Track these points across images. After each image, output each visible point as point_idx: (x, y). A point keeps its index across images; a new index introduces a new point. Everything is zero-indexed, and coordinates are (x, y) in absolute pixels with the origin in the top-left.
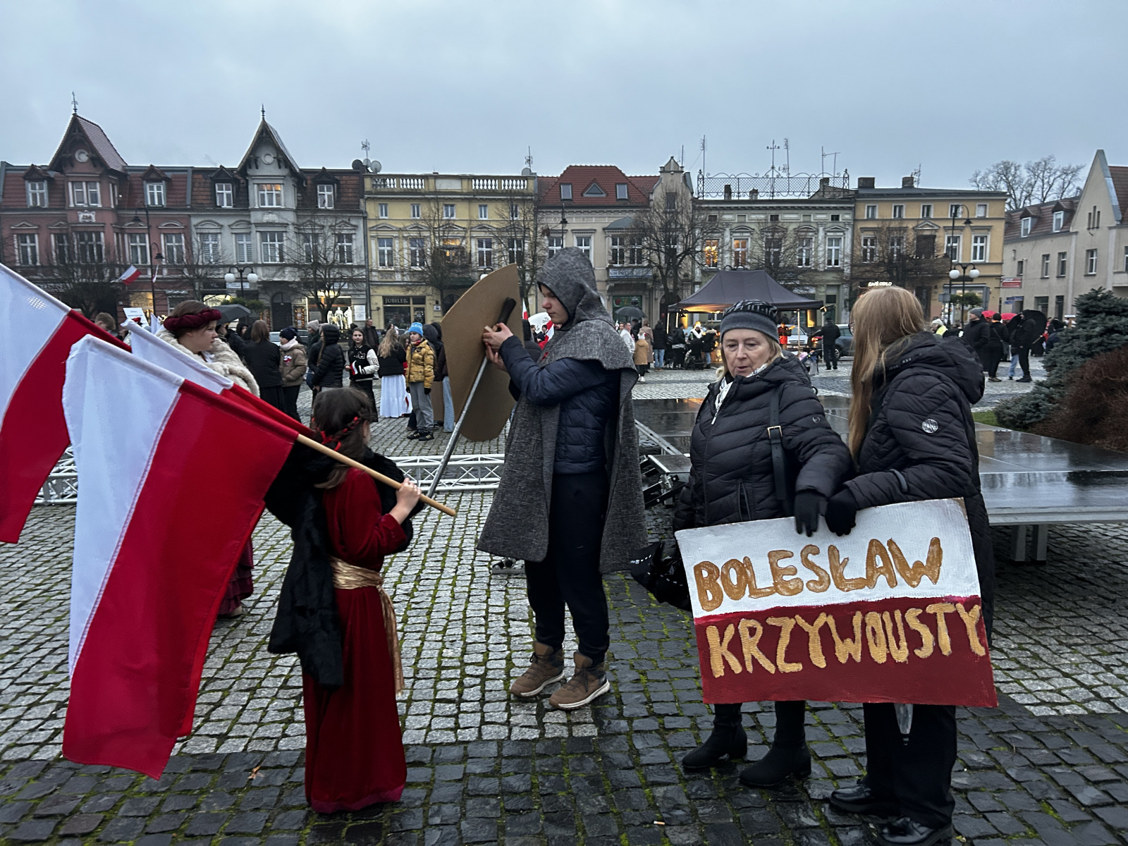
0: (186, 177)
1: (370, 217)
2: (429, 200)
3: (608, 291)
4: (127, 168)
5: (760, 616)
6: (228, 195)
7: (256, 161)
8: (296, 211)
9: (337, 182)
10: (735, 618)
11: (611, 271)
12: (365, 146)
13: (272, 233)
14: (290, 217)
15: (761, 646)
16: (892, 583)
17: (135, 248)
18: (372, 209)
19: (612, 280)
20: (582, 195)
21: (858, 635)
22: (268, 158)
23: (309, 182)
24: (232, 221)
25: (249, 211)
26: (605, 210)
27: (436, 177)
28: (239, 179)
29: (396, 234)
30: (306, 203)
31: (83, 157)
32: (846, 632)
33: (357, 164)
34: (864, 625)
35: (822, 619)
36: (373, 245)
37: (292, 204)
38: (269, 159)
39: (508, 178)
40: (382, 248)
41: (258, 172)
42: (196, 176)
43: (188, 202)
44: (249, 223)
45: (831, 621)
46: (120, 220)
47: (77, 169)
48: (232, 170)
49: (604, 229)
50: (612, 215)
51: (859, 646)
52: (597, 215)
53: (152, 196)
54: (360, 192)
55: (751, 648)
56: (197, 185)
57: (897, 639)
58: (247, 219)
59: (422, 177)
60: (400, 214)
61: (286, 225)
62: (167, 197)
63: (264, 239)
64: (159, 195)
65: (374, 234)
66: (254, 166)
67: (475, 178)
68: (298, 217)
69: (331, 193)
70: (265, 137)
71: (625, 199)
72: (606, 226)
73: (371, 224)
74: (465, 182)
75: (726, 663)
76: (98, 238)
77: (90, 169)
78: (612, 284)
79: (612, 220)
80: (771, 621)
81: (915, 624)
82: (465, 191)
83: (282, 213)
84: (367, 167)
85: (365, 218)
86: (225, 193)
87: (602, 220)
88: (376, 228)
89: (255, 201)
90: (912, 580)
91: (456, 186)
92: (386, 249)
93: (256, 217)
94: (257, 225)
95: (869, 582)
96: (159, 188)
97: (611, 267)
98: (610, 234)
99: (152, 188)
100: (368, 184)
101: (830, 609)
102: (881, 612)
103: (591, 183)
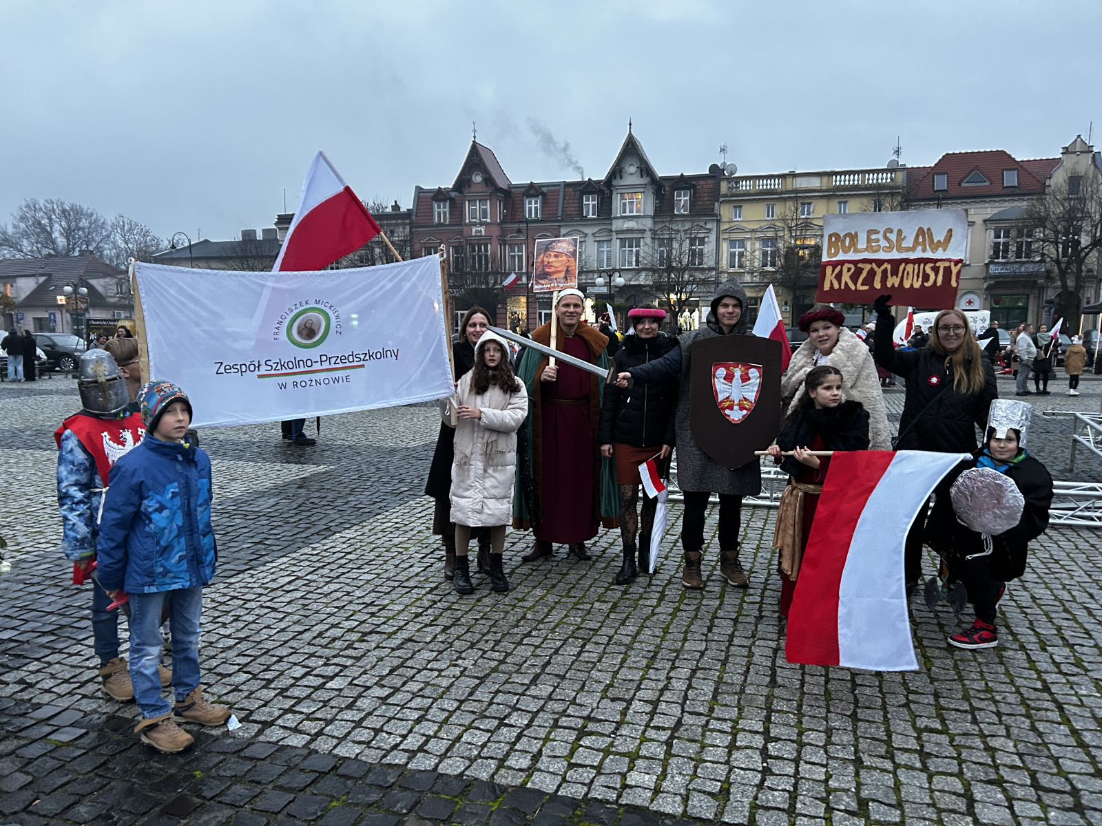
0: (558, 191)
1: (724, 219)
2: (785, 199)
3: (986, 289)
4: (511, 186)
5: (855, 262)
6: (593, 205)
7: (620, 171)
8: (653, 217)
9: (694, 187)
10: (842, 263)
11: (991, 266)
12: (722, 150)
13: (630, 239)
14: (648, 223)
15: (851, 277)
16: (924, 250)
17: (514, 256)
18: (725, 212)
19: (992, 277)
20: (960, 184)
21: (900, 275)
22: (631, 169)
23: (667, 189)
24: (596, 229)
25: (611, 219)
26: (988, 200)
27: (794, 175)
28: (604, 190)
29: (748, 236)
30: (664, 208)
31: (478, 179)
32: (895, 272)
33: (714, 168)
34: (904, 269)
35: (886, 265)
36: (725, 246)
37: (650, 211)
38: (633, 169)
39: (873, 171)
40: (733, 250)
41: (623, 182)
42: (567, 190)
43: (560, 214)
44: (611, 231)
45: (889, 267)
46: (503, 233)
47: (473, 189)
48: (599, 182)
49: (985, 221)
50: (997, 204)
51: (899, 280)
52: (978, 205)
53: (530, 209)
54: (716, 195)
55: (846, 277)
56: (567, 198)
57: (918, 277)
58: (609, 227)
59: (779, 176)
60: (754, 215)
61: (643, 231)
62: (542, 211)
63: (623, 246)
64: (536, 209)
65: (726, 236)
66: (618, 177)
67: (836, 174)
68: (655, 223)
69: (688, 198)
70: (631, 149)
71: (1014, 187)
72: (988, 217)
73: (724, 227)
74: (825, 179)
75: (831, 283)
76: (486, 250)
77: (482, 188)
78: (992, 282)
79: (996, 211)
80: (860, 265)
81: (928, 270)
82: (824, 188)
83: (641, 220)
84: (723, 170)
85: (719, 221)
86: (591, 204)
87: (983, 211)
88: (729, 231)
89: (617, 210)
90: (934, 250)
91: (815, 183)
92: (737, 250)
93: (617, 225)
94: (618, 232)
95: (913, 249)
96: (536, 203)
97: (990, 263)
98: (993, 226)
99: (530, 203)
100: (724, 187)
101: (889, 261)
102: (914, 264)
103: (972, 171)
